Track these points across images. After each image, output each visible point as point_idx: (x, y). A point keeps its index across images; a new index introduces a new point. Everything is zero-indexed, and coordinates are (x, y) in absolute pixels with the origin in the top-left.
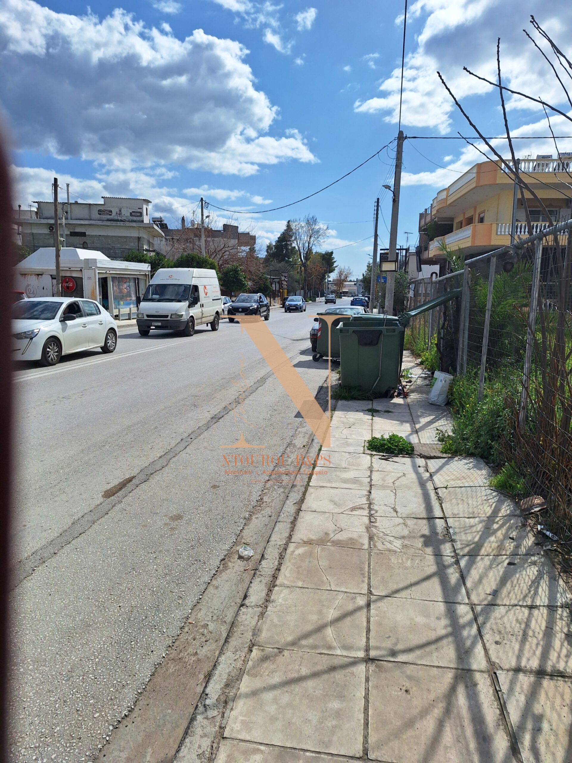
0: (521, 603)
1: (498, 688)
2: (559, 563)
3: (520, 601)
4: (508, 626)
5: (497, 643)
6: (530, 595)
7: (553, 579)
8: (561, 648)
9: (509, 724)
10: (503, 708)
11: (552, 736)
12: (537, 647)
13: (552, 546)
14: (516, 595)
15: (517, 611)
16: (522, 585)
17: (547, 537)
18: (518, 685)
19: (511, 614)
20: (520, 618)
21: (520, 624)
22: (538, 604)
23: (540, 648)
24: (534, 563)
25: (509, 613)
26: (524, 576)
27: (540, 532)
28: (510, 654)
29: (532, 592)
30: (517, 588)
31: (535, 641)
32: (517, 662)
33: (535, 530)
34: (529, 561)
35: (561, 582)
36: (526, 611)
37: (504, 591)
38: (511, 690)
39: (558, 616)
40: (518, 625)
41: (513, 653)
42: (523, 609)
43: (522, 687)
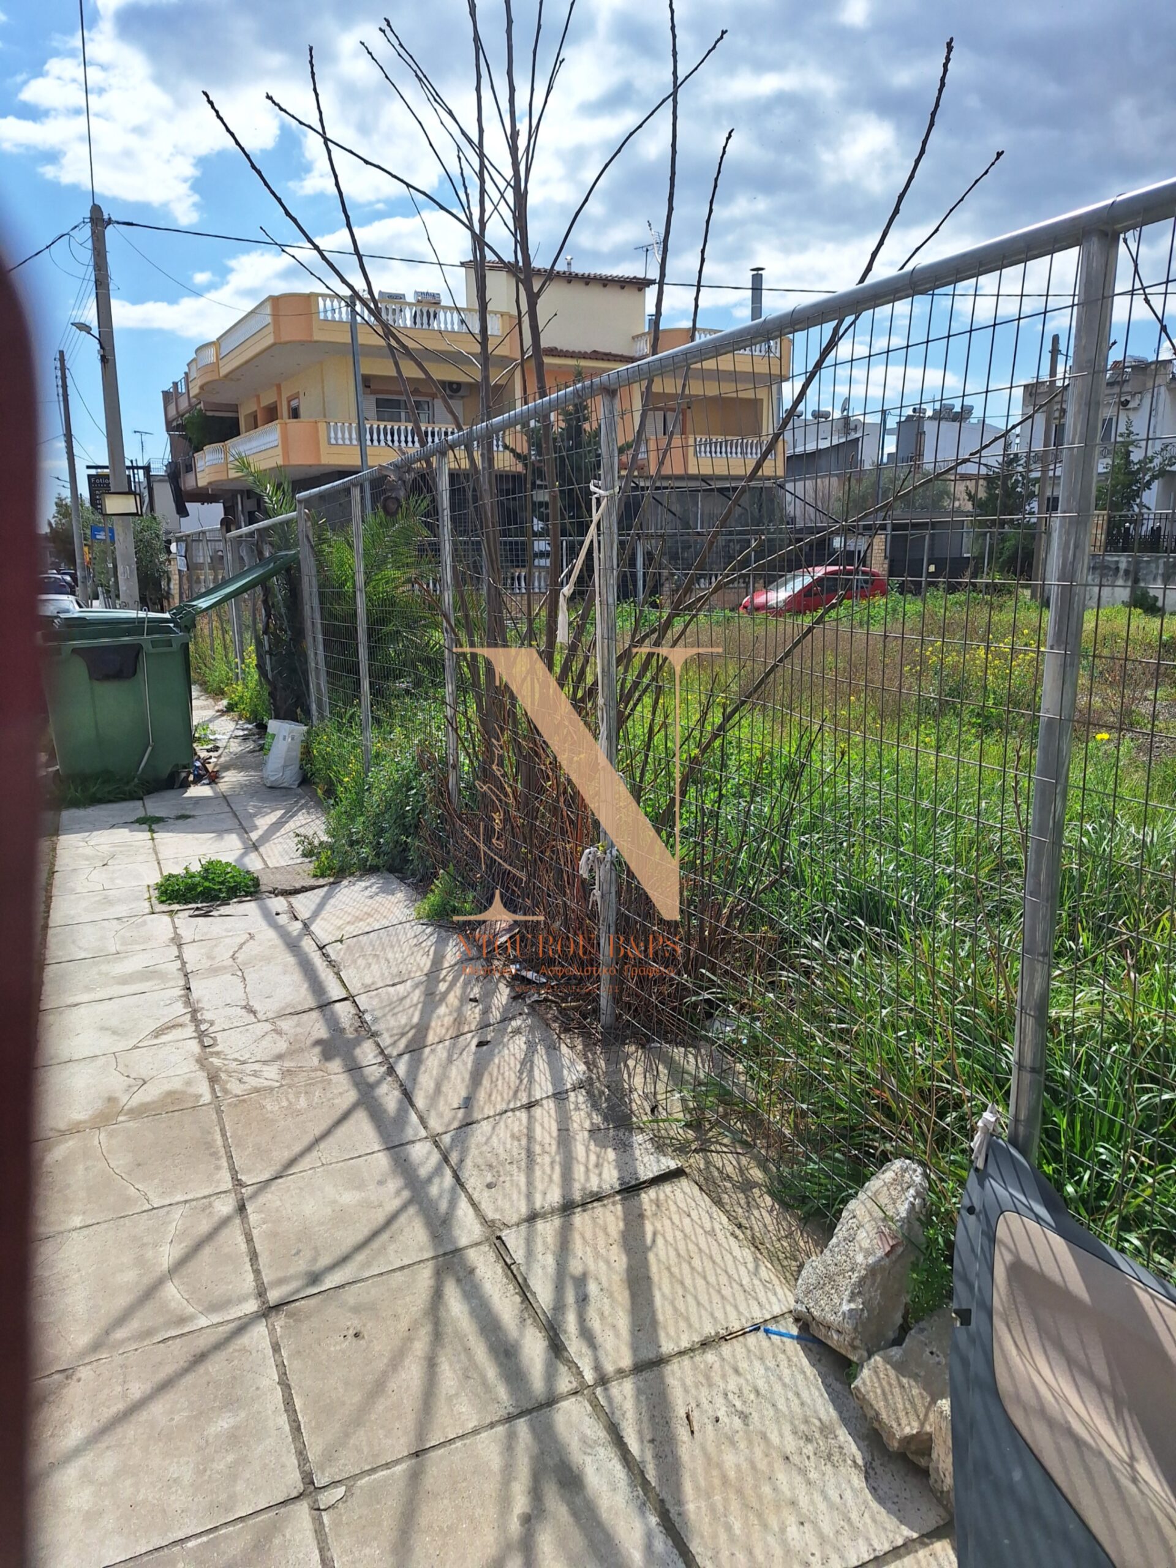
0: (512, 1106)
1: (509, 1261)
2: (555, 1019)
3: (509, 1102)
4: (501, 1151)
5: (490, 1186)
6: (523, 1087)
7: (552, 1048)
8: (588, 1156)
9: (539, 1311)
10: (524, 1290)
11: (605, 1300)
12: (552, 1168)
13: (540, 994)
14: (502, 1094)
15: (510, 1120)
16: (507, 1074)
17: (529, 982)
18: (539, 1241)
19: (501, 1129)
20: (516, 1130)
21: (519, 1140)
22: (538, 1097)
23: (557, 1169)
24: (517, 1031)
25: (497, 1128)
26: (507, 1058)
27: (517, 978)
28: (515, 1196)
29: (525, 1081)
30: (500, 1082)
31: (547, 1159)
32: (528, 1205)
33: (507, 975)
34: (510, 1030)
35: (564, 1049)
36: (523, 1115)
37: (482, 1095)
38: (530, 1253)
39: (572, 1106)
40: (516, 1143)
41: (519, 1193)
42: (518, 1113)
43: (545, 1243)
